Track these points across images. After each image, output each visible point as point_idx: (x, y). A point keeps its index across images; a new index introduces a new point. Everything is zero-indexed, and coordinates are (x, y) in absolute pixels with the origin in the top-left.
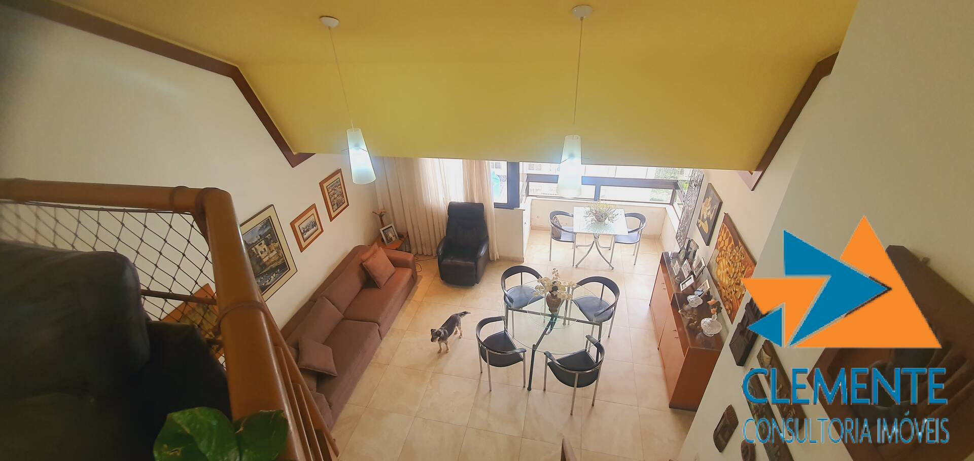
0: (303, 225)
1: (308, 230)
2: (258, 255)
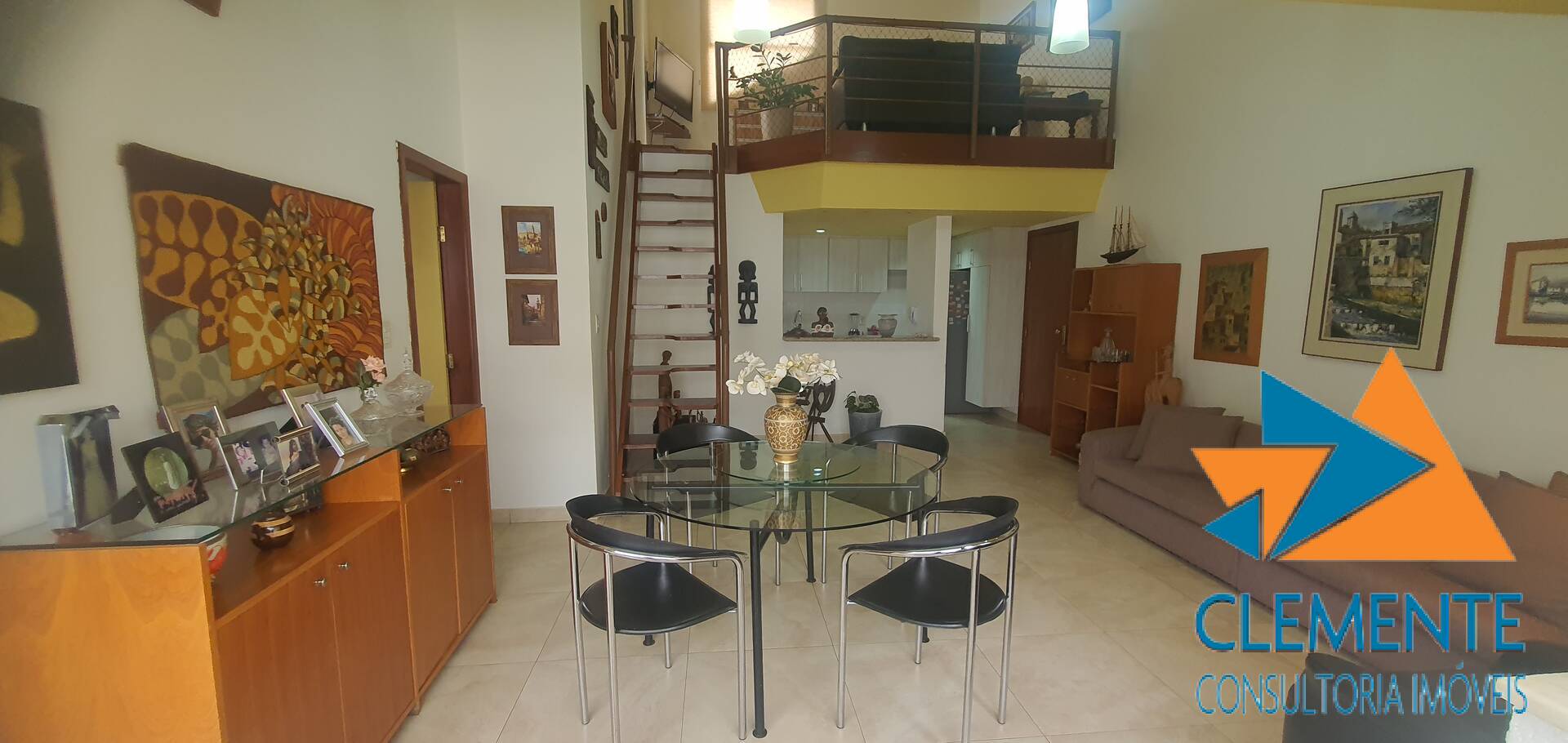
0: (1549, 275)
2: (1367, 260)
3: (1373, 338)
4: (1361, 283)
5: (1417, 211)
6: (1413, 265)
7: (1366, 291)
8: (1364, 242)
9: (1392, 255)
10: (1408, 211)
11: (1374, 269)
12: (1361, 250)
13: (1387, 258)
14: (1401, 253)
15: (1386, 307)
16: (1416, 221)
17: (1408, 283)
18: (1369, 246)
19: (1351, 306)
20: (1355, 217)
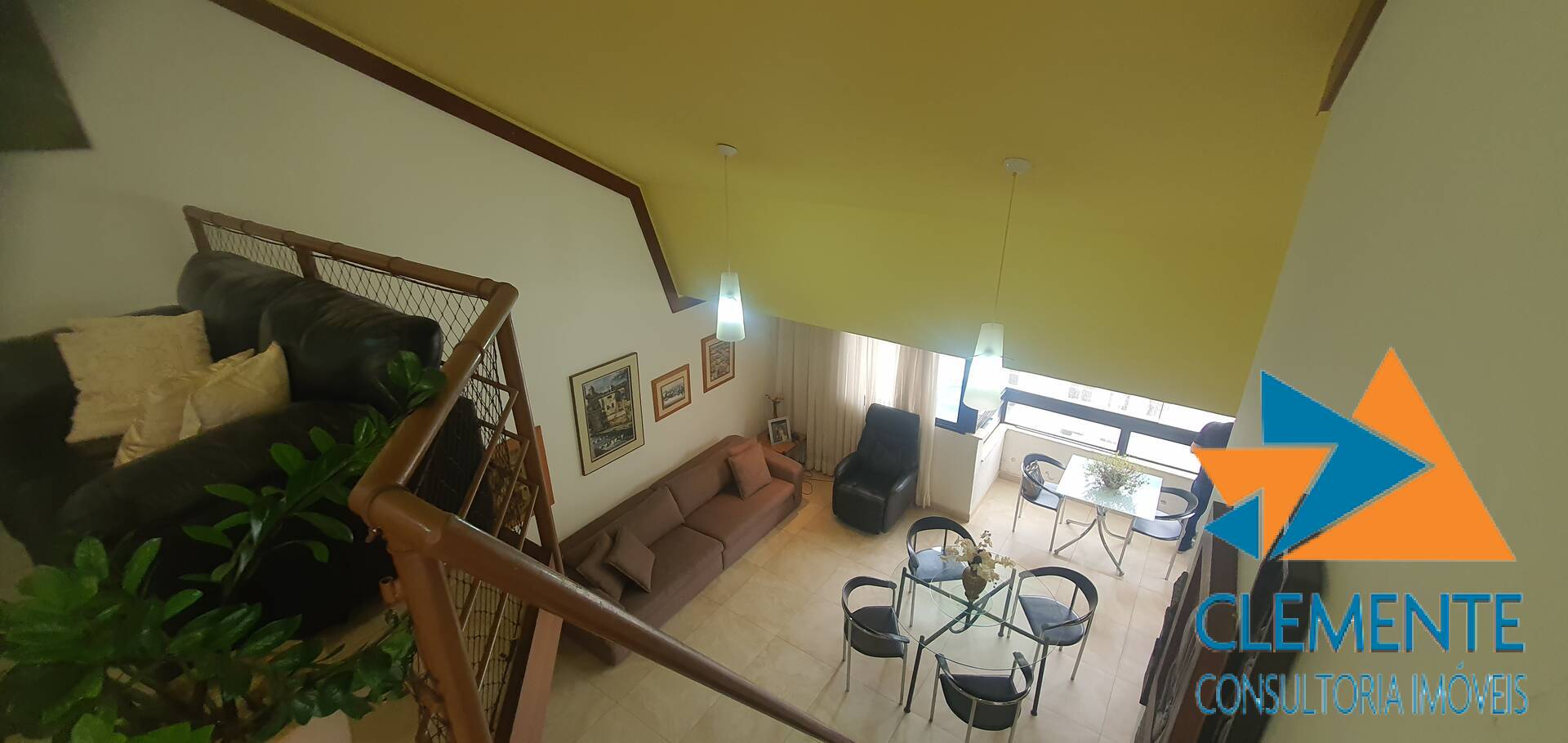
0: (667, 388)
1: (671, 396)
2: (604, 409)
3: (617, 447)
4: (604, 422)
5: (620, 377)
6: (625, 403)
7: (607, 425)
8: (600, 400)
9: (614, 401)
10: (616, 378)
11: (608, 412)
12: (599, 405)
13: (613, 404)
14: (618, 399)
15: (618, 428)
16: (622, 381)
17: (624, 412)
18: (603, 401)
19: (602, 436)
20: (592, 388)
